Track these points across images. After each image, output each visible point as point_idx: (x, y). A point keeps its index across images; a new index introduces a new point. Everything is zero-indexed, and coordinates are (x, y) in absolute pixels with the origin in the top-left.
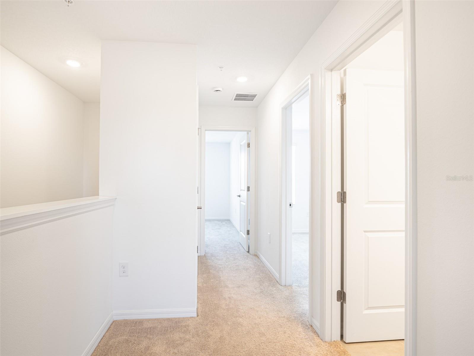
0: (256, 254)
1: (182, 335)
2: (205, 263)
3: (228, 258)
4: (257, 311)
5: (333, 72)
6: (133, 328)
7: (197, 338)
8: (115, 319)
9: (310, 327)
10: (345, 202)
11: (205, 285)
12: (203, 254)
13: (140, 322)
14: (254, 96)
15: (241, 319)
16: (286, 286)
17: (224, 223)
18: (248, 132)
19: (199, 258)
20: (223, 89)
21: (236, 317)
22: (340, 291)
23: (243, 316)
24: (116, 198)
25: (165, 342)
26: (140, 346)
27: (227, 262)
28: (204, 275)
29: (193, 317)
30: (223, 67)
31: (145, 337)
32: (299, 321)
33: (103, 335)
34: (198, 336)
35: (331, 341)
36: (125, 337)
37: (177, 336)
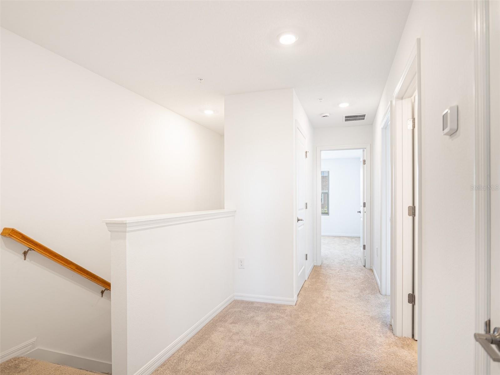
0: (371, 269)
1: (278, 314)
2: (318, 272)
3: (342, 269)
4: (347, 309)
5: (403, 100)
6: (246, 305)
7: (289, 317)
8: (236, 299)
9: (389, 326)
10: (415, 216)
11: (310, 287)
12: (319, 264)
13: (252, 303)
14: (364, 116)
15: (329, 312)
16: (386, 295)
17: (353, 240)
18: (364, 149)
19: (315, 267)
20: (330, 114)
21: (327, 310)
22: (411, 294)
23: (332, 310)
24: (235, 211)
25: (265, 316)
26: (248, 315)
27: (338, 272)
28: (313, 280)
29: (291, 305)
30: (322, 99)
31: (253, 311)
32: (381, 320)
33: (226, 306)
34: (291, 316)
35: (402, 337)
36: (239, 309)
37: (275, 314)
